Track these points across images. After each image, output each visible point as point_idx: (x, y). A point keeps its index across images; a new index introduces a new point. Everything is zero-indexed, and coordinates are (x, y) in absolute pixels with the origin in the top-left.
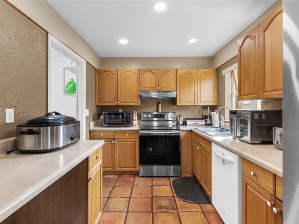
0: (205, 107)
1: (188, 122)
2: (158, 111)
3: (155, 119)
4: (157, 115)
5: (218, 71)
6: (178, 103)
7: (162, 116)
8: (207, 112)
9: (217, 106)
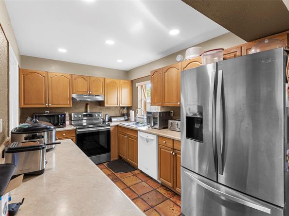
0: (124, 108)
1: (113, 119)
2: (86, 112)
3: (85, 118)
4: (86, 115)
5: (133, 83)
6: (106, 105)
7: (91, 115)
8: (125, 111)
9: (131, 107)
